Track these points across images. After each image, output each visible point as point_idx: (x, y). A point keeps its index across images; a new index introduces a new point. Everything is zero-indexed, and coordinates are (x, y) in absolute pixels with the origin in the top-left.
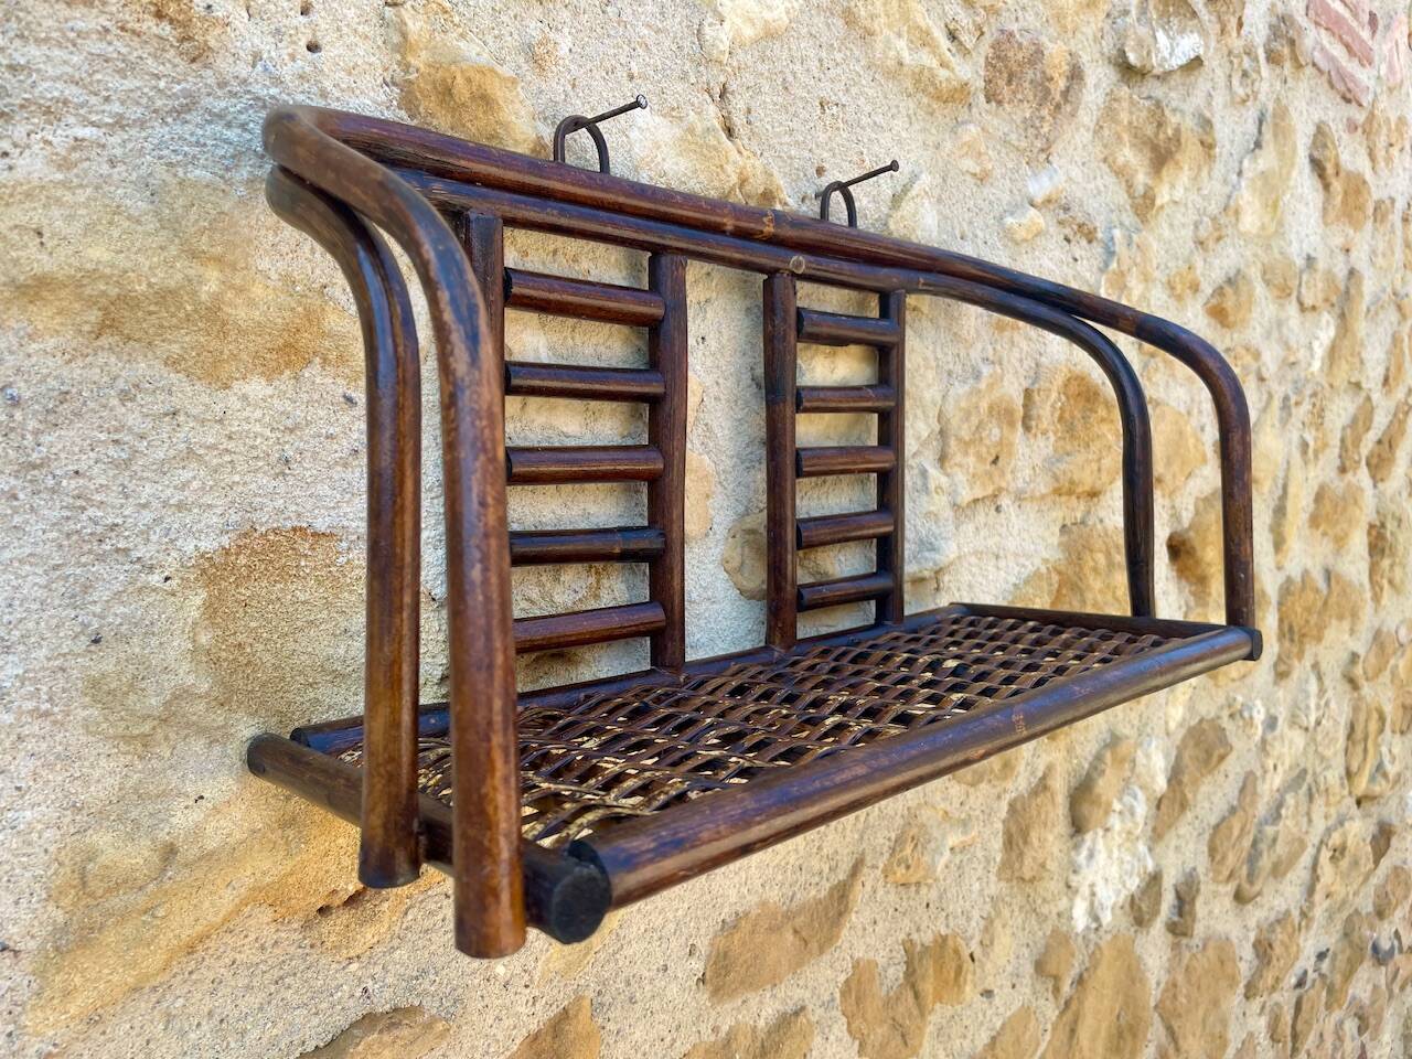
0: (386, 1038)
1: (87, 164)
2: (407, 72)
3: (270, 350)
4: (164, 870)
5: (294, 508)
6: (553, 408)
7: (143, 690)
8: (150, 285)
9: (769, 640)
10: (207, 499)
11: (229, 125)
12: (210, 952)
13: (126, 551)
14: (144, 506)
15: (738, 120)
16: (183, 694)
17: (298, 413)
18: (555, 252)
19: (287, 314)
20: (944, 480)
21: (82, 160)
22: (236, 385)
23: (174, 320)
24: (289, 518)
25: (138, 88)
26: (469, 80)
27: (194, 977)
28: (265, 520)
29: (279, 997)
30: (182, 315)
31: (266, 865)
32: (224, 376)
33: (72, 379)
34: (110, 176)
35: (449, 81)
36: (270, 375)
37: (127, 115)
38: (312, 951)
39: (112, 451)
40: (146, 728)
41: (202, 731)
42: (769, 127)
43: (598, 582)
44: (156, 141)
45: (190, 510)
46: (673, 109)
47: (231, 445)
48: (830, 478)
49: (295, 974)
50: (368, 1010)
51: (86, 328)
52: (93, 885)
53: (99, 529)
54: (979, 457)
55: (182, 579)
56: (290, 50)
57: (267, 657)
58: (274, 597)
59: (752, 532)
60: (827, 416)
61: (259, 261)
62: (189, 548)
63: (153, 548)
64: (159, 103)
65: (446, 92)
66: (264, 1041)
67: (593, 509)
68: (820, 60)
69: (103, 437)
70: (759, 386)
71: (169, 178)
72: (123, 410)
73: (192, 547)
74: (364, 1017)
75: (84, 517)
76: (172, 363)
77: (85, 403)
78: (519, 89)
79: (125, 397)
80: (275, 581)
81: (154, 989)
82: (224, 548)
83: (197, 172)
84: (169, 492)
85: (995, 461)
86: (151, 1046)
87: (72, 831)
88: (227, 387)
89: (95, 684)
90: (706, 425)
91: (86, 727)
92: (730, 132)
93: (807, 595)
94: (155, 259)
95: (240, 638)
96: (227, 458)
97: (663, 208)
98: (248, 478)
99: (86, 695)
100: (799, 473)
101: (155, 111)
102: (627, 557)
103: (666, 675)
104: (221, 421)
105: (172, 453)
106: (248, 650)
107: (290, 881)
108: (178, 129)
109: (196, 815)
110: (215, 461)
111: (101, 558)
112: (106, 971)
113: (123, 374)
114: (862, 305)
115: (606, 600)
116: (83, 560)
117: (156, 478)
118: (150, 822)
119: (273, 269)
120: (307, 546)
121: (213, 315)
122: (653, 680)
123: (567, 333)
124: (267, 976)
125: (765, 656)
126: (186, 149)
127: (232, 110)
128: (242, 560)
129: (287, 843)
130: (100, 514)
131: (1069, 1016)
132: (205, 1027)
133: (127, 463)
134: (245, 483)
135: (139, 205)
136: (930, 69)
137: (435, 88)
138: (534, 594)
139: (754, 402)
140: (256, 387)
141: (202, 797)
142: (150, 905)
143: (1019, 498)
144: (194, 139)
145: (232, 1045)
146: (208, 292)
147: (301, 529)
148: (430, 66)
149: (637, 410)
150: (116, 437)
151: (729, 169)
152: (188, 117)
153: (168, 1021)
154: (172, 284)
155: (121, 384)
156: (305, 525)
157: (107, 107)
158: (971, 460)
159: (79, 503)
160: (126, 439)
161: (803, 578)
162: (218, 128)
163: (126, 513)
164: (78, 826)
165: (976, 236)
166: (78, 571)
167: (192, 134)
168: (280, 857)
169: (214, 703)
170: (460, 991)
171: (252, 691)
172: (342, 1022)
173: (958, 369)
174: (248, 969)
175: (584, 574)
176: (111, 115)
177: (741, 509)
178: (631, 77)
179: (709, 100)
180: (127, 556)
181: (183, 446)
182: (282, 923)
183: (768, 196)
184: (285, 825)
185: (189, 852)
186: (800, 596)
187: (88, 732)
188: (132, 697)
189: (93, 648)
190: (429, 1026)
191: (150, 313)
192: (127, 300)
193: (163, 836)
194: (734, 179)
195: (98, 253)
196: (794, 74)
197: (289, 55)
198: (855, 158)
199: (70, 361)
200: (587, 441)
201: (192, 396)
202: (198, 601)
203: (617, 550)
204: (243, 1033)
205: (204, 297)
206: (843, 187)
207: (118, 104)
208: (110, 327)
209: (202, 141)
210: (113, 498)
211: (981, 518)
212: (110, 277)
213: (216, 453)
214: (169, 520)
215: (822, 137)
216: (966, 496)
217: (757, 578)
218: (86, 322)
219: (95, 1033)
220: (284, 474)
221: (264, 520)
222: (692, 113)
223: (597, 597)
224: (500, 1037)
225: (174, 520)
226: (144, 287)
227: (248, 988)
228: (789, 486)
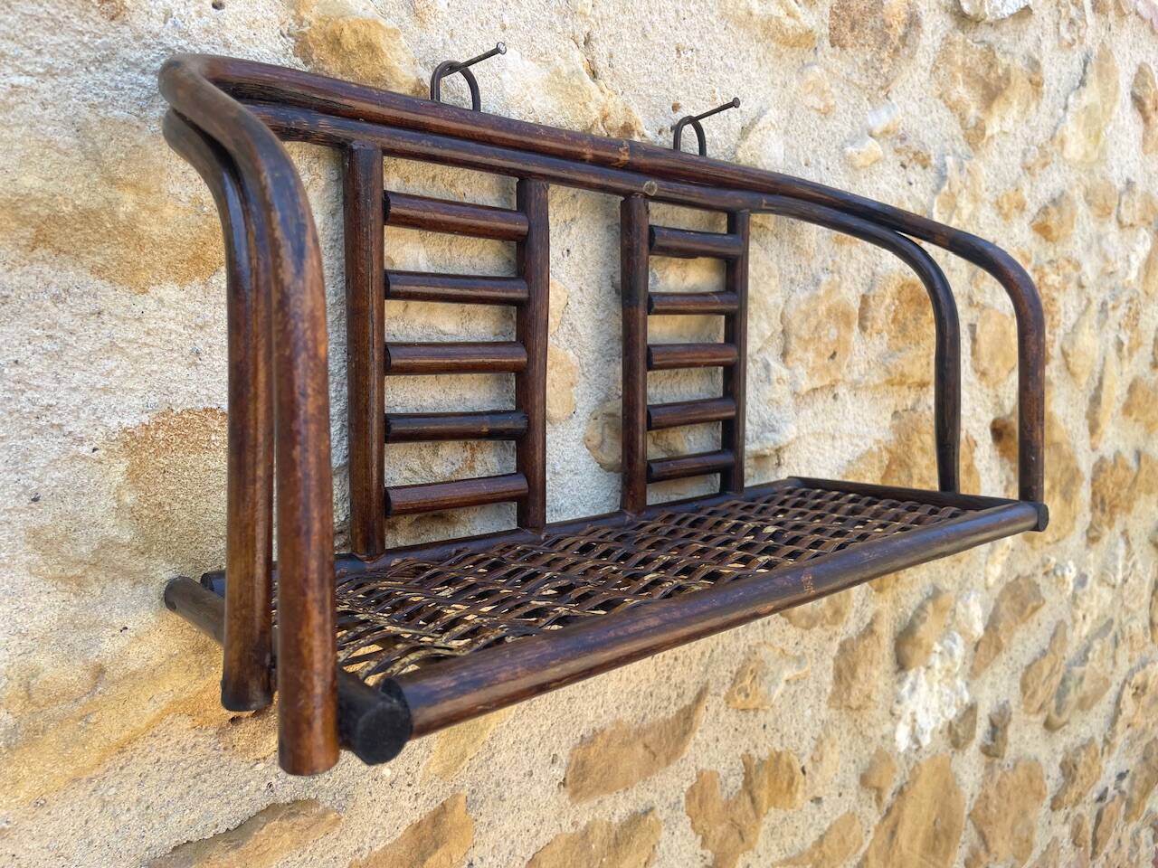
0: (285, 824)
1: (21, 107)
2: (301, 25)
3: (182, 261)
4: (95, 687)
5: (205, 392)
6: (431, 310)
7: (75, 540)
8: (75, 207)
9: (623, 506)
10: (130, 384)
11: (144, 72)
12: (138, 751)
13: (60, 426)
14: (75, 390)
15: (601, 64)
16: (108, 544)
17: (207, 313)
18: (434, 178)
19: (194, 230)
20: (785, 373)
21: (17, 104)
22: (152, 290)
23: (97, 236)
24: (201, 401)
25: (65, 42)
26: (356, 32)
27: (124, 771)
28: (181, 401)
29: (197, 788)
30: (103, 231)
31: (184, 683)
32: (142, 282)
33: (12, 284)
34: (42, 116)
35: (338, 32)
36: (182, 281)
37: (56, 66)
38: (226, 753)
39: (47, 344)
40: (79, 571)
41: (127, 574)
42: (629, 70)
43: (473, 456)
44: (81, 87)
45: (114, 393)
46: (542, 55)
47: (149, 340)
48: (682, 371)
49: (210, 772)
50: (271, 801)
51: (23, 242)
52: (36, 697)
53: (36, 409)
54: (819, 353)
55: (108, 450)
56: (197, 8)
57: (183, 515)
58: (188, 465)
59: (612, 415)
60: (680, 317)
61: (171, 186)
62: (113, 424)
63: (82, 424)
64: (83, 55)
65: (335, 42)
66: (184, 824)
67: (468, 395)
68: (677, 11)
69: (38, 333)
70: (617, 291)
71: (91, 117)
72: (56, 310)
73: (116, 423)
74: (268, 808)
75: (23, 398)
76: (98, 271)
77: (22, 305)
78: (401, 38)
79: (56, 299)
80: (190, 452)
81: (90, 780)
82: (144, 425)
83: (116, 112)
84: (95, 378)
85: (833, 356)
86: (89, 825)
87: (19, 652)
88: (145, 291)
89: (36, 534)
90: (571, 324)
91: (29, 569)
92: (594, 75)
93: (656, 468)
94: (80, 186)
95: (160, 498)
96: (146, 350)
97: (527, 139)
98: (164, 368)
99: (29, 543)
100: (650, 367)
101: (81, 61)
102: (493, 435)
103: (529, 534)
104: (139, 319)
105: (98, 346)
106: (167, 508)
107: (205, 696)
108: (100, 76)
109: (121, 642)
110: (135, 353)
111: (39, 432)
112: (49, 765)
113: (55, 280)
114: (712, 223)
115: (480, 471)
116: (24, 433)
117: (85, 368)
118: (85, 646)
119: (183, 194)
120: (217, 423)
121: (129, 232)
122: (516, 537)
123: (445, 246)
124: (188, 772)
125: (617, 521)
126: (106, 92)
127: (146, 59)
128: (161, 434)
129: (200, 666)
130: (37, 396)
131: (890, 822)
132: (134, 812)
133: (59, 354)
134: (162, 372)
135: (66, 139)
136: (778, 19)
137: (326, 38)
138: (416, 464)
139: (613, 305)
140: (170, 292)
141: (126, 628)
142: (84, 713)
143: (855, 387)
144: (113, 84)
145: (157, 826)
146: (125, 213)
147: (211, 410)
148: (320, 20)
149: (507, 312)
150: (50, 333)
151: (592, 106)
152: (108, 66)
153: (103, 806)
154: (94, 206)
155: (53, 289)
156: (215, 407)
157: (38, 59)
158: (810, 356)
159: (18, 387)
160: (58, 334)
161: (653, 452)
162: (134, 74)
163: (59, 395)
164: (24, 648)
165: (819, 163)
166: (19, 443)
167: (112, 80)
168: (194, 677)
169: (135, 552)
170: (351, 788)
171: (170, 542)
172: (250, 811)
173: (800, 277)
174: (171, 765)
175: (461, 449)
176: (42, 65)
177: (602, 395)
178: (504, 28)
179: (575, 46)
180: (61, 430)
181: (107, 340)
182: (200, 729)
183: (627, 129)
184: (198, 651)
185: (115, 672)
186: (649, 469)
187: (32, 574)
188: (67, 546)
189: (33, 505)
190: (324, 815)
191: (77, 230)
192: (56, 219)
193: (92, 658)
194: (596, 114)
195: (30, 181)
196: (652, 23)
197: (197, 12)
198: (708, 96)
199: (9, 270)
200: (463, 338)
201: (114, 298)
202: (122, 468)
203: (485, 430)
204: (167, 816)
205: (122, 217)
206: (694, 121)
207: (48, 56)
208: (44, 241)
209: (120, 86)
210: (49, 383)
211: (819, 405)
212: (41, 200)
213: (136, 346)
214: (96, 402)
215: (677, 77)
216: (805, 385)
217: (614, 454)
218: (22, 237)
219: (41, 813)
220: (196, 365)
221: (179, 402)
222: (559, 58)
223: (472, 468)
224: (386, 825)
225: (100, 401)
226: (70, 208)
227: (170, 781)
228: (640, 377)
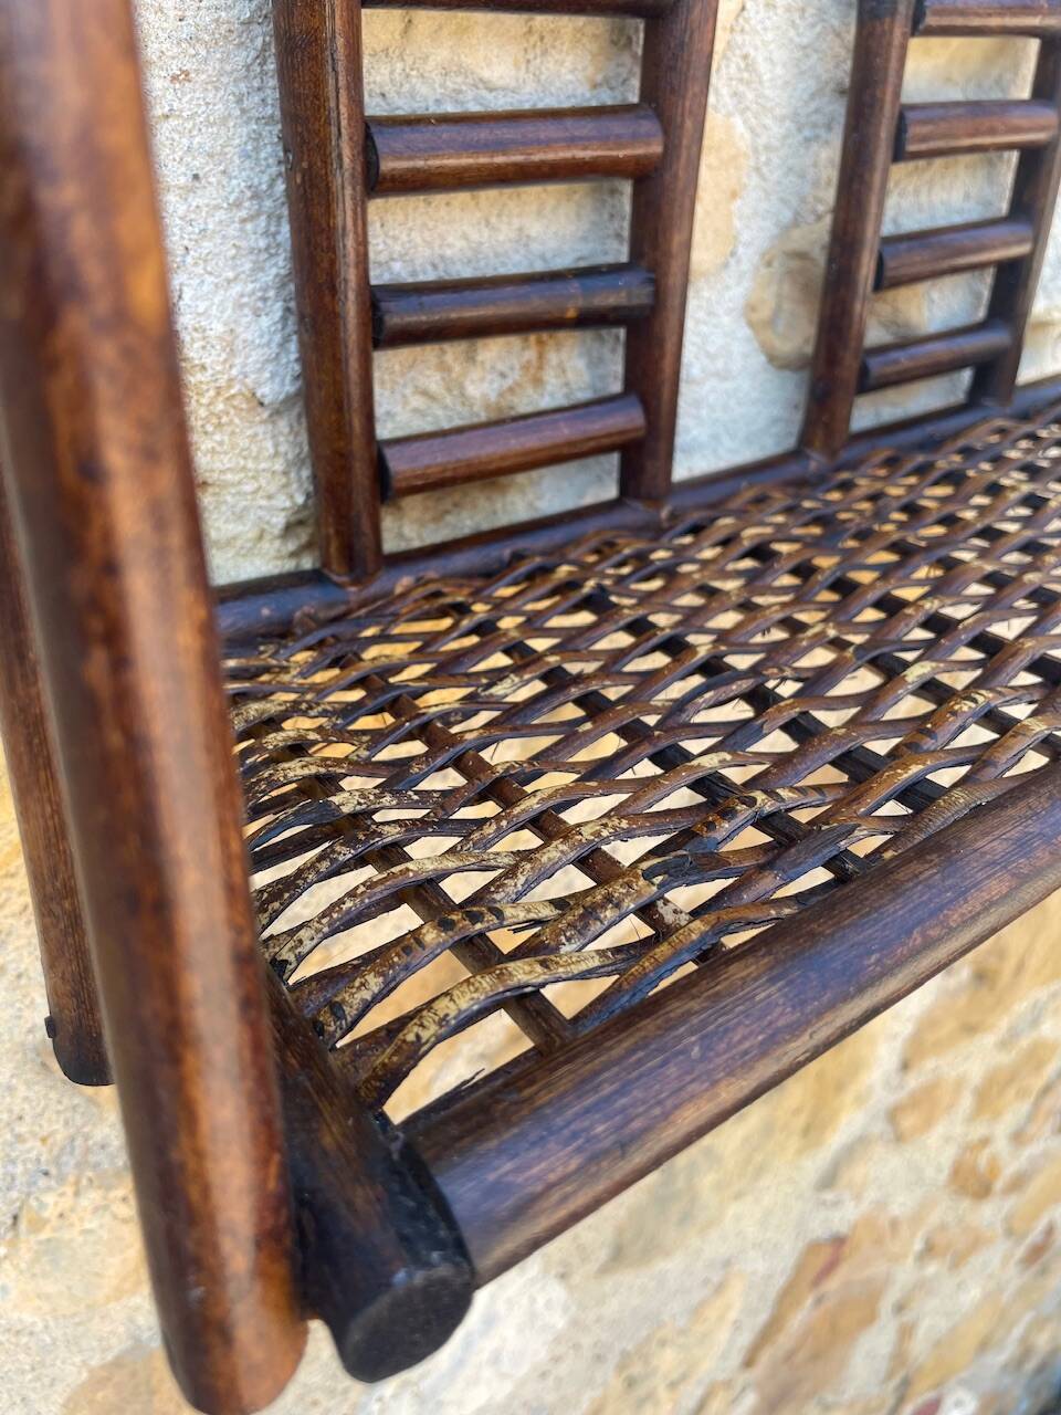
6: (463, 31)
9: (805, 440)
43: (541, 356)
48: (938, 162)
59: (801, 256)
60: (956, 42)
67: (535, 228)
90: (745, 57)
93: (877, 366)
100: (899, 154)
102: (590, 320)
103: (637, 513)
115: (553, 394)
122: (619, 517)
125: (793, 470)
138: (434, 382)
139: (833, 11)
149: (621, 30)
161: (875, 335)
177: (787, 215)
186: (864, 371)
200: (528, 98)
203: (571, 313)
217: (799, 336)
223: (538, 382)
228: (877, 178)
